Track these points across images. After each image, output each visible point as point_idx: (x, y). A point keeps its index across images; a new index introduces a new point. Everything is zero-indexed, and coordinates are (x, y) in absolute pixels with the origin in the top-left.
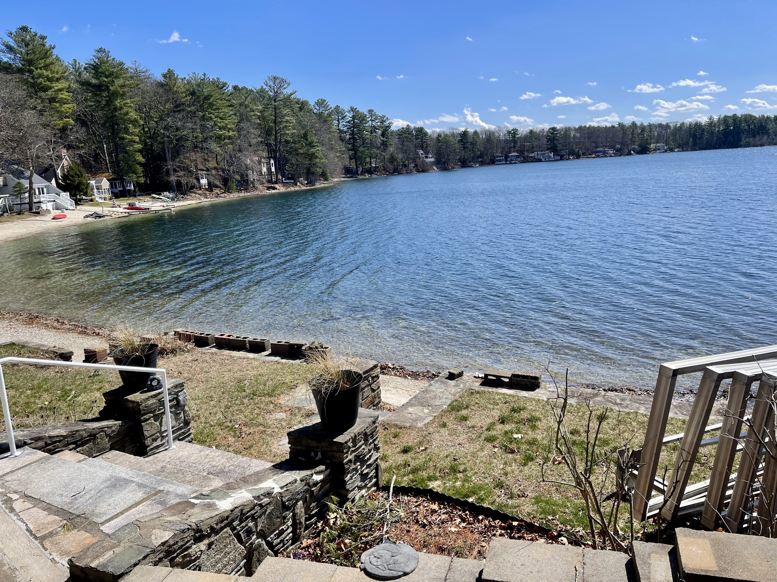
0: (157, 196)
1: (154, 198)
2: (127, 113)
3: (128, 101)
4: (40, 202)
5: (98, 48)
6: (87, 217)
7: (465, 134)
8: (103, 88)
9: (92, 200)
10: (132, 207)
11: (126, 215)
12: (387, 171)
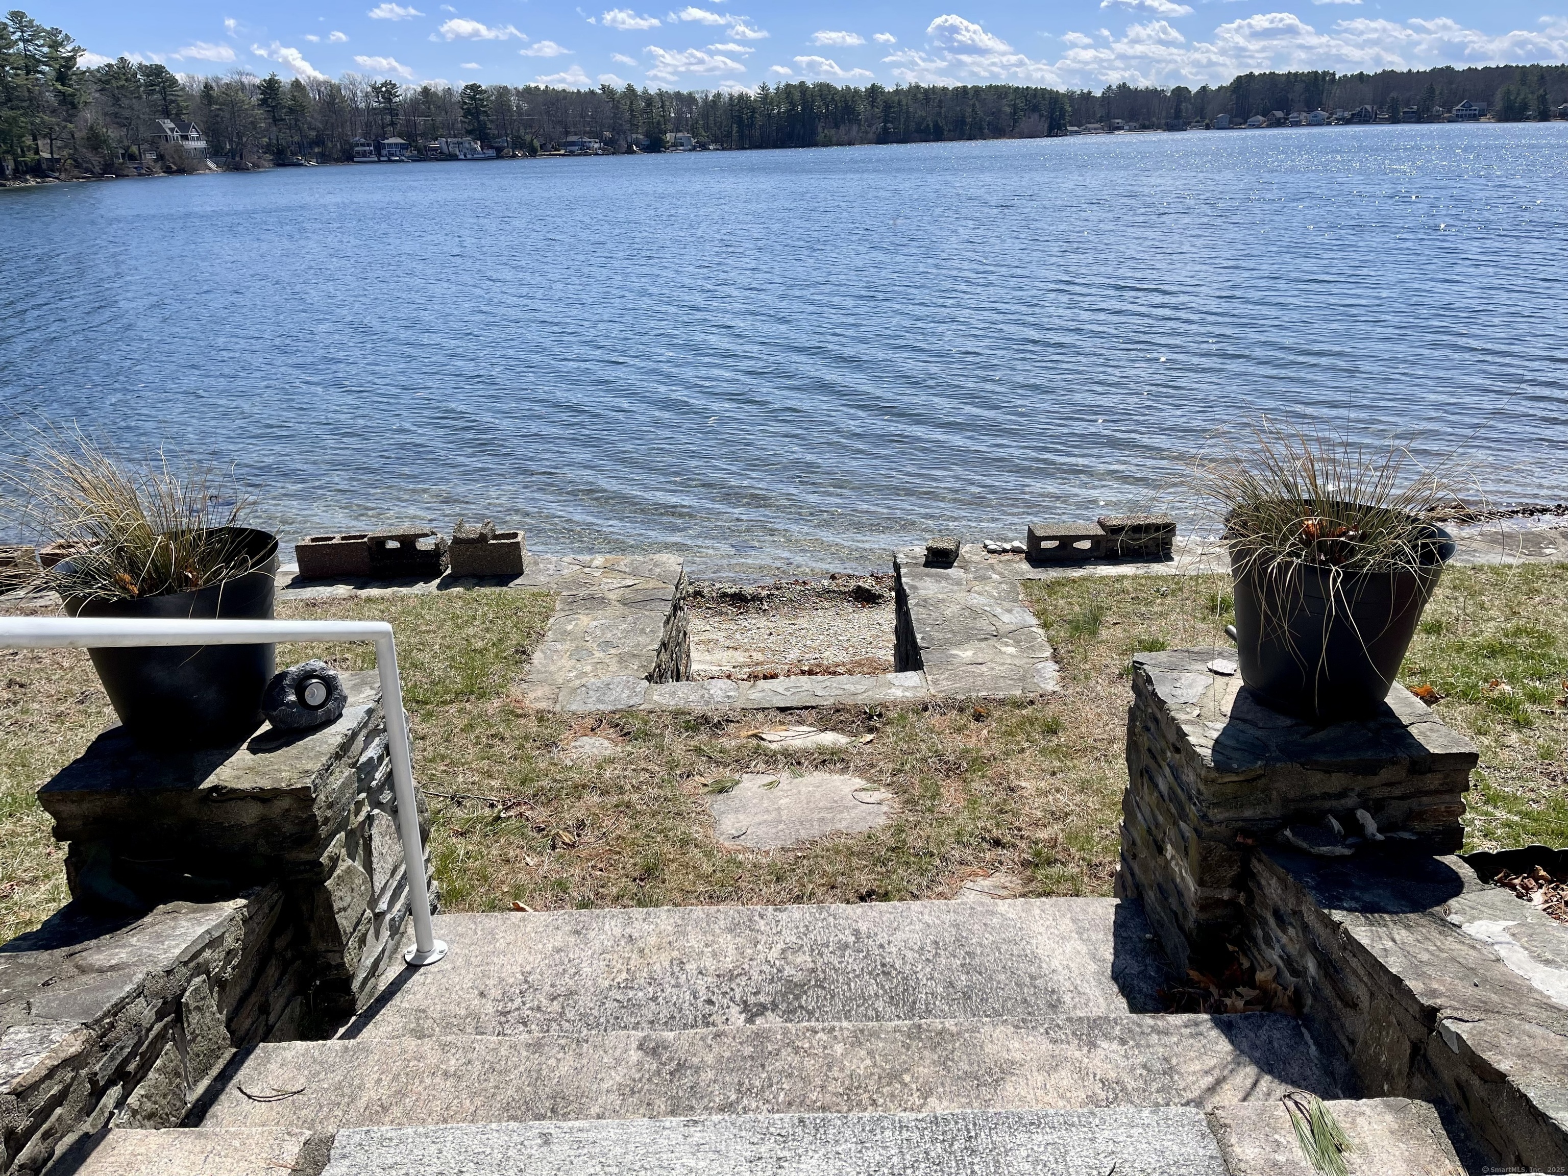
7: (271, 87)
12: (87, 170)
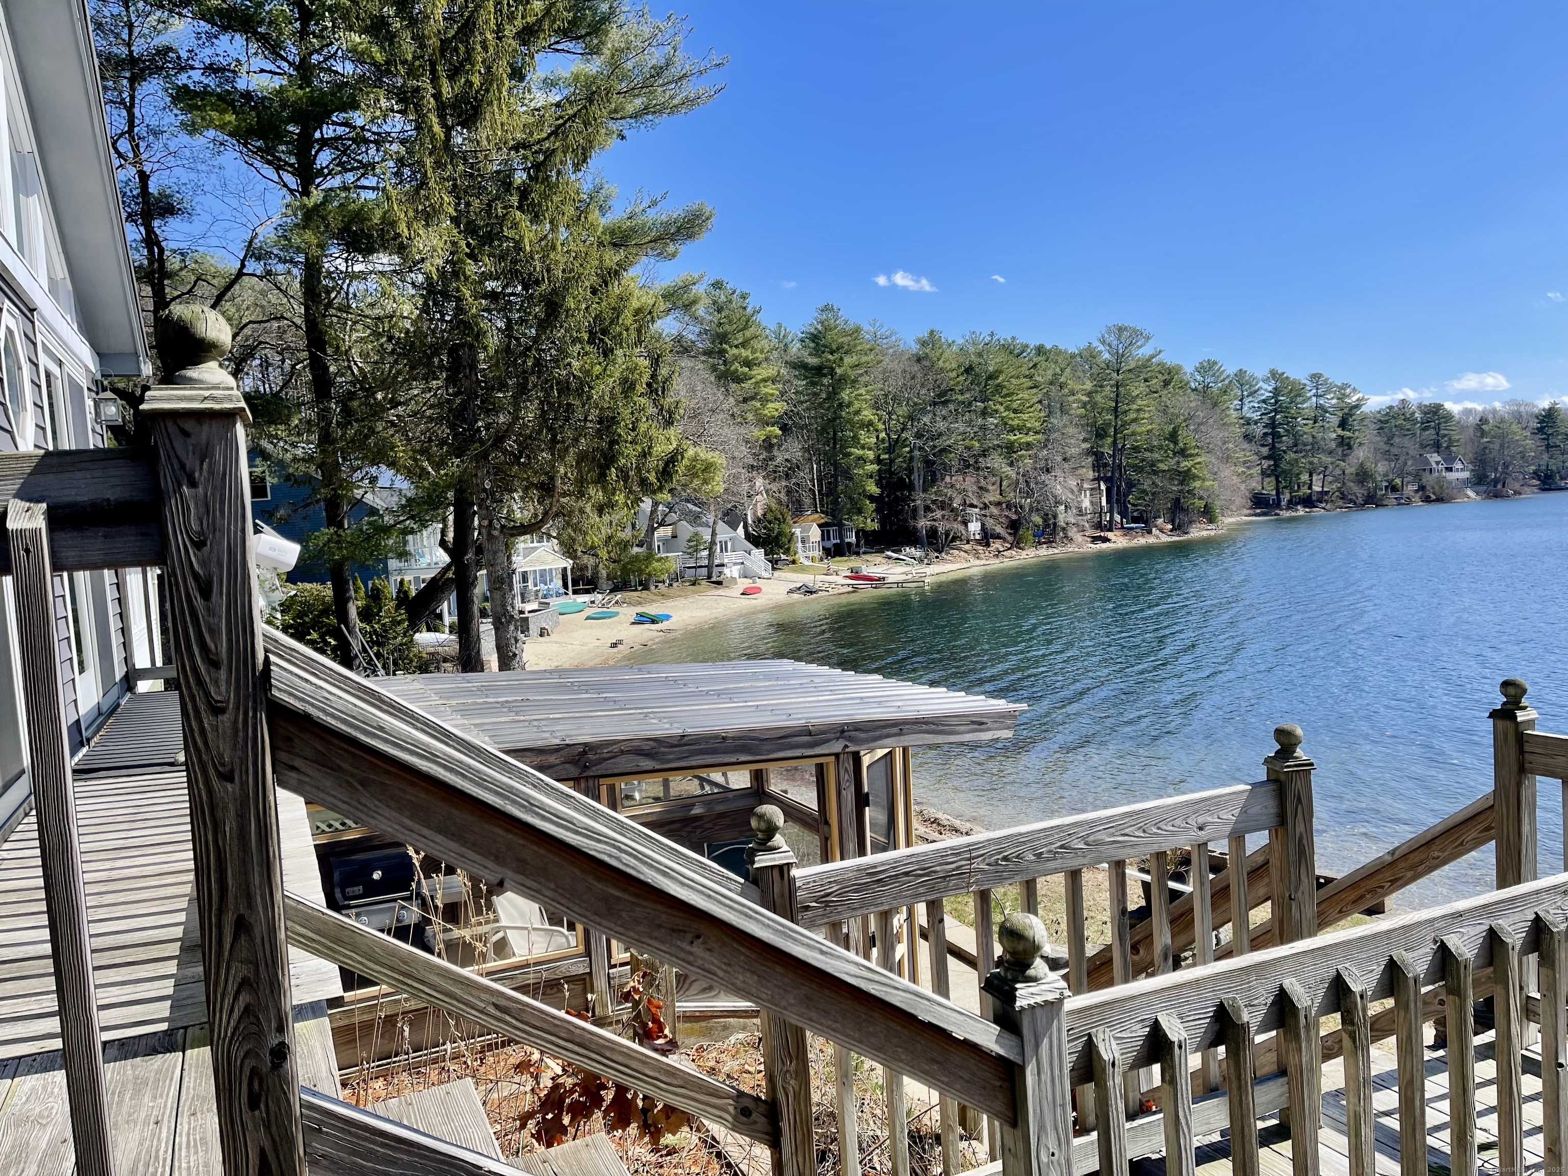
0: (895, 555)
1: (889, 558)
2: (858, 412)
3: (863, 391)
4: (723, 565)
5: (821, 305)
6: (791, 591)
7: (1550, 415)
8: (825, 371)
9: (794, 562)
10: (856, 575)
11: (850, 589)
12: (1351, 501)
